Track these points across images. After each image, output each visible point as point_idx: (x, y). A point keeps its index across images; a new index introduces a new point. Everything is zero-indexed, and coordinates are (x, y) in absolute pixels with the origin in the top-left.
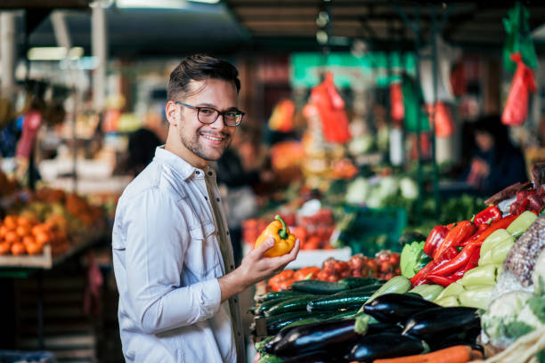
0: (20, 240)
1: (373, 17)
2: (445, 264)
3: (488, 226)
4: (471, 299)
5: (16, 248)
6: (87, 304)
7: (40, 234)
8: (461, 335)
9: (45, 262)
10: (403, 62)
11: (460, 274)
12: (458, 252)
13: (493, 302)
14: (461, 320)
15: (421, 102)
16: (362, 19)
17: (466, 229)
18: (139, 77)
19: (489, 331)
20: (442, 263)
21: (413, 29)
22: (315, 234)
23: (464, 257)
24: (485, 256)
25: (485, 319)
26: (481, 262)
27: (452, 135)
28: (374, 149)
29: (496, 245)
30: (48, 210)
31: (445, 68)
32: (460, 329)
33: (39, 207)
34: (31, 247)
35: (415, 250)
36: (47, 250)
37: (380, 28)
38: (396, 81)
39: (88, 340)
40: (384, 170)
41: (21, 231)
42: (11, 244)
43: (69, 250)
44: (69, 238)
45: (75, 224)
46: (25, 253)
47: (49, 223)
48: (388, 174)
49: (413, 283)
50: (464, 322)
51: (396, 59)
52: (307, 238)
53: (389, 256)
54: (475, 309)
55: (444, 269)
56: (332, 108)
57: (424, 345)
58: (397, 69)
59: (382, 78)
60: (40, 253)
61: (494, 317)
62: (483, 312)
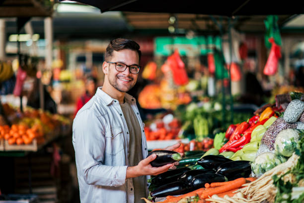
0: (21, 137)
1: (198, 19)
2: (235, 142)
3: (255, 124)
4: (247, 157)
5: (19, 141)
6: (52, 170)
7: (31, 134)
8: (243, 174)
9: (34, 148)
10: (214, 42)
11: (242, 147)
12: (241, 136)
13: (256, 158)
14: (242, 166)
15: (223, 63)
16: (192, 20)
17: (245, 126)
18: (70, 50)
19: (255, 171)
20: (234, 142)
21: (219, 25)
22: (171, 132)
23: (244, 139)
24: (253, 137)
25: (253, 165)
26: (251, 140)
27: (240, 80)
28: (199, 88)
29: (258, 132)
30: (33, 122)
31: (236, 45)
32: (242, 171)
33: (27, 120)
34: (26, 140)
35: (221, 136)
36: (35, 142)
37: (202, 24)
38: (211, 52)
39: (53, 190)
40: (205, 99)
41: (21, 132)
42: (16, 139)
43: (45, 142)
44: (45, 136)
45: (46, 129)
46: (23, 143)
47: (34, 128)
48: (207, 101)
49: (220, 151)
50: (244, 167)
51: (210, 40)
52: (167, 134)
53: (208, 140)
54: (249, 162)
55: (235, 144)
56: (179, 67)
57: (226, 178)
58: (211, 46)
59: (203, 50)
60: (31, 143)
61: (257, 164)
62: (252, 162)
